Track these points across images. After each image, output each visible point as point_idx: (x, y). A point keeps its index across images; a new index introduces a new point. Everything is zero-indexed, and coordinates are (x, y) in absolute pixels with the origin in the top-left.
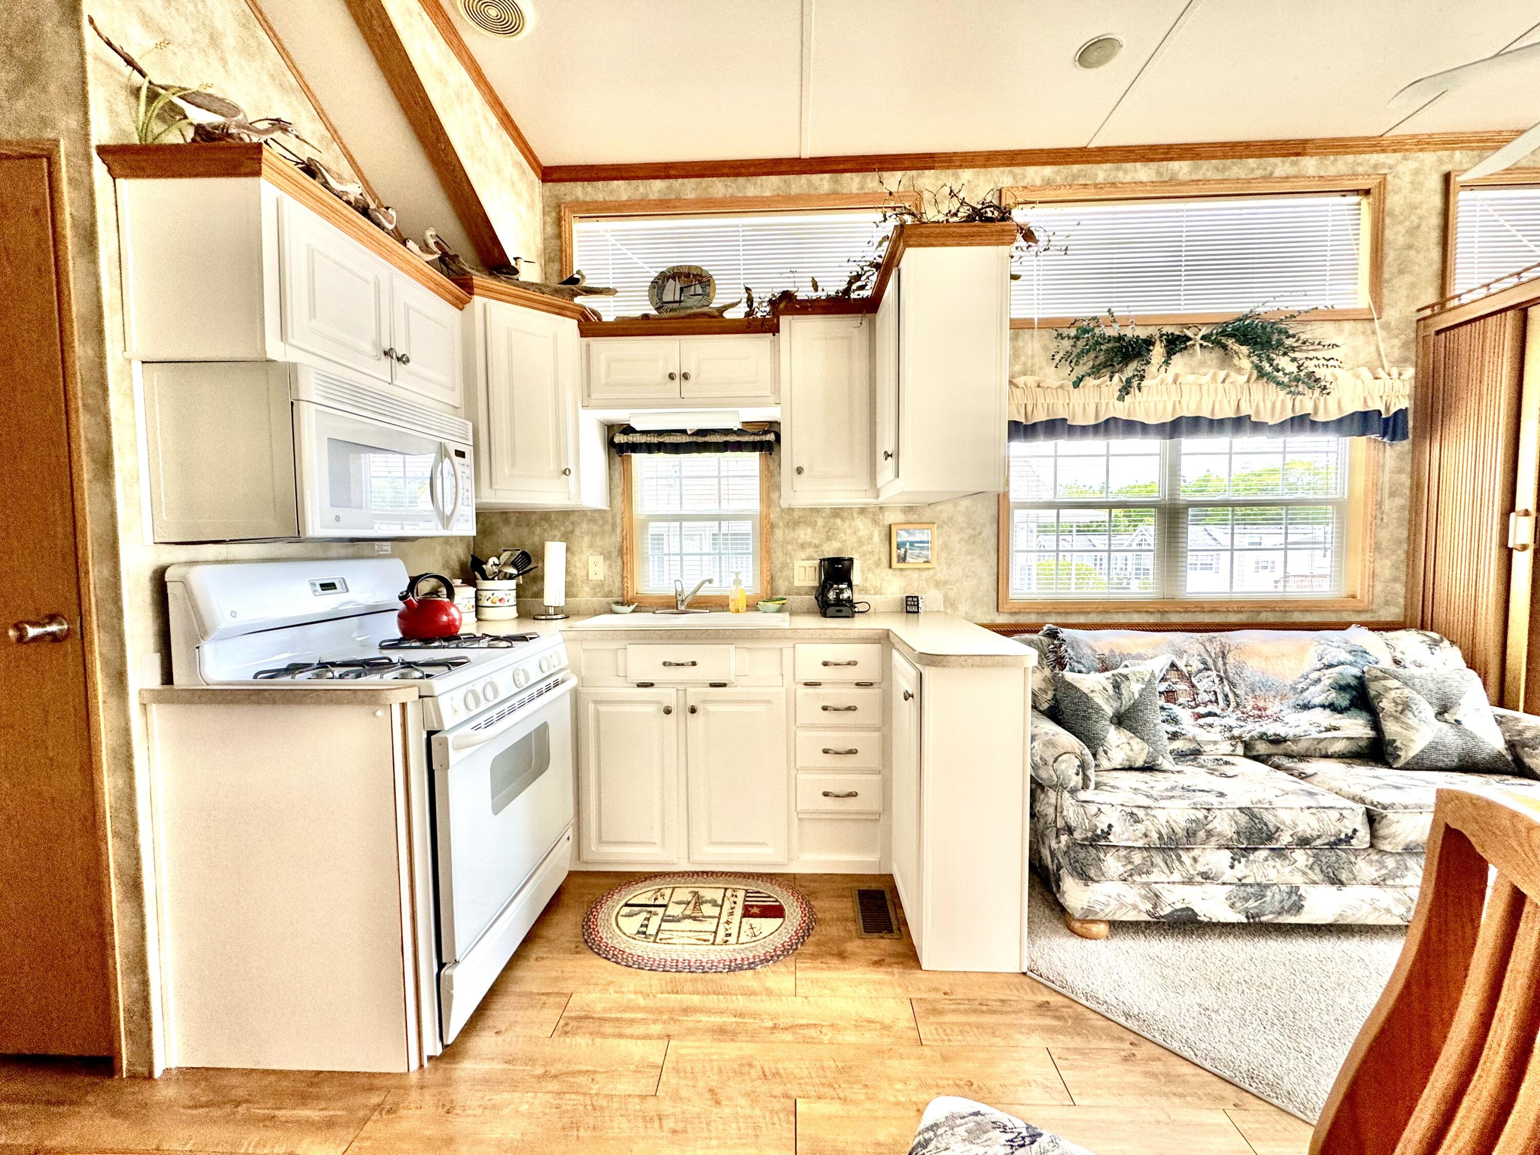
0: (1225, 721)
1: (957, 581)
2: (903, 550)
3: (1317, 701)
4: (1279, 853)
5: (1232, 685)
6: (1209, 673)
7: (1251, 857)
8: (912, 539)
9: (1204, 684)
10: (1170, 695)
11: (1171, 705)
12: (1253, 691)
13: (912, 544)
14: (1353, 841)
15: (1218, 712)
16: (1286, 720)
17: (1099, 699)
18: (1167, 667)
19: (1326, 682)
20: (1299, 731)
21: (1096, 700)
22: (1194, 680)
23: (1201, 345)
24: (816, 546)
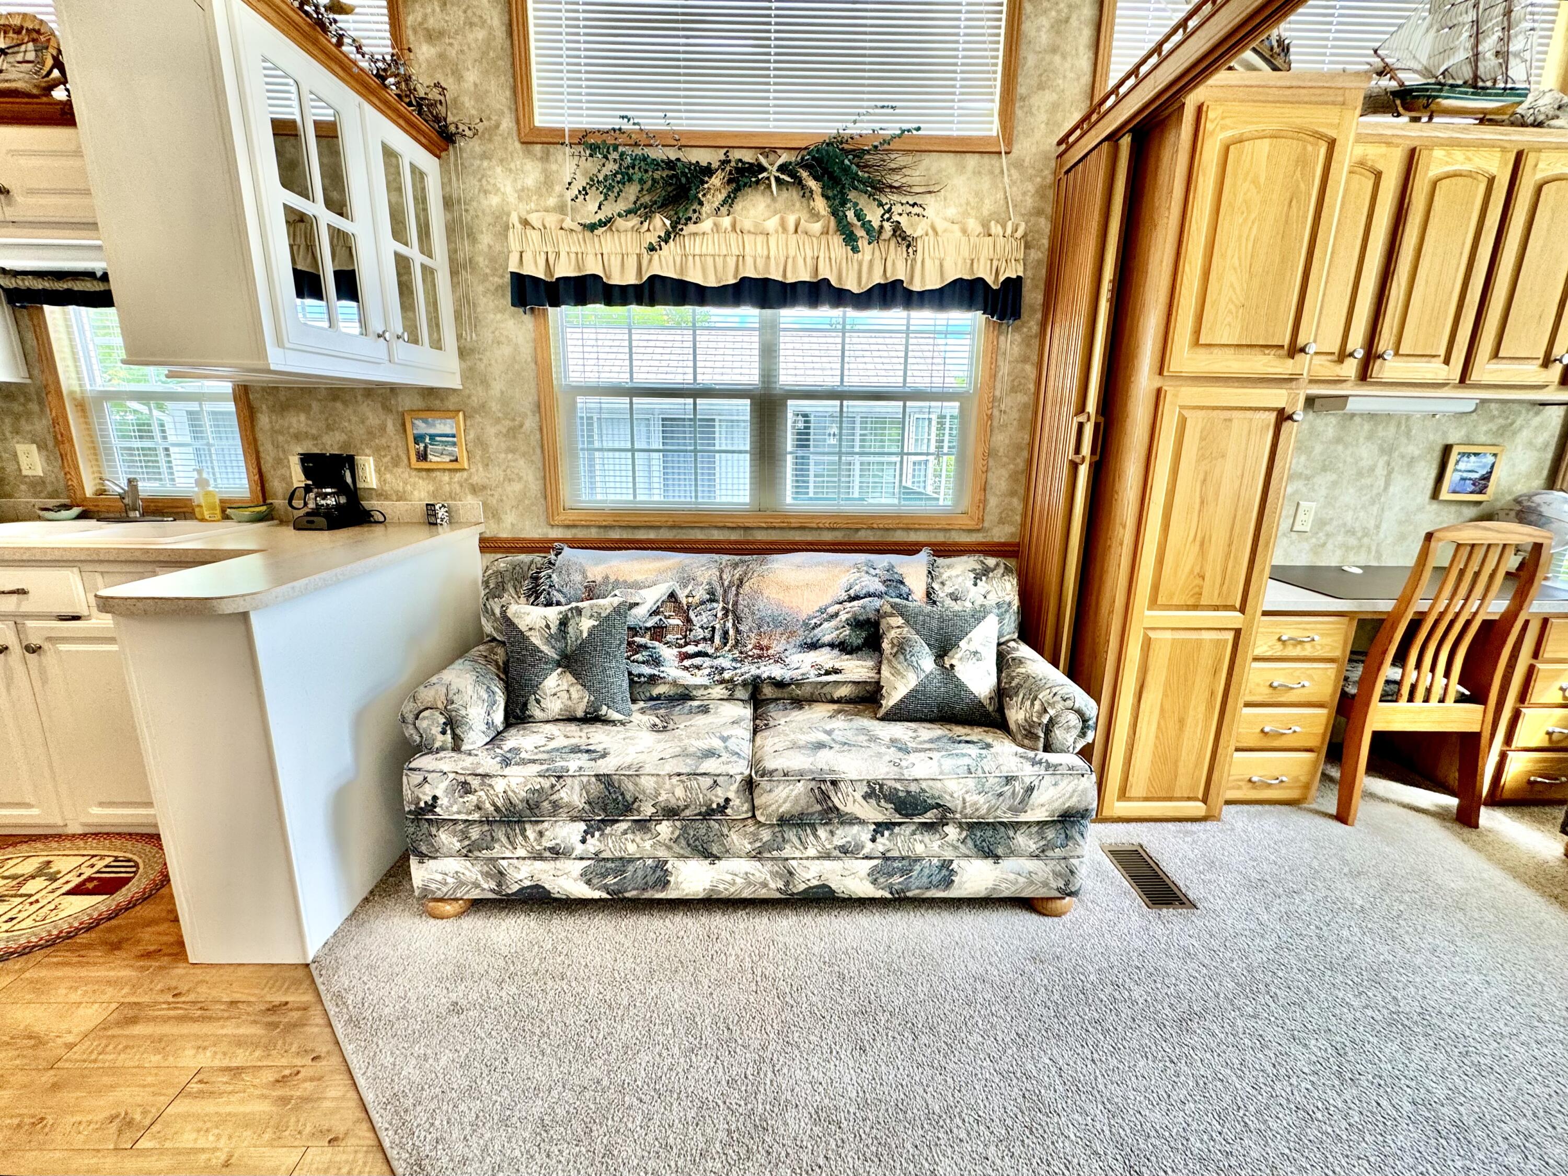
0: (716, 662)
1: (497, 486)
2: (422, 445)
3: (827, 639)
4: (642, 825)
5: (738, 619)
6: (715, 605)
7: (608, 830)
8: (432, 431)
9: (700, 619)
10: (658, 632)
11: (656, 644)
12: (759, 627)
13: (432, 437)
14: (728, 811)
15: (711, 651)
16: (787, 661)
17: (536, 639)
18: (665, 597)
19: (843, 617)
20: (796, 674)
21: (533, 640)
22: (692, 615)
23: (777, 179)
24: (315, 438)
